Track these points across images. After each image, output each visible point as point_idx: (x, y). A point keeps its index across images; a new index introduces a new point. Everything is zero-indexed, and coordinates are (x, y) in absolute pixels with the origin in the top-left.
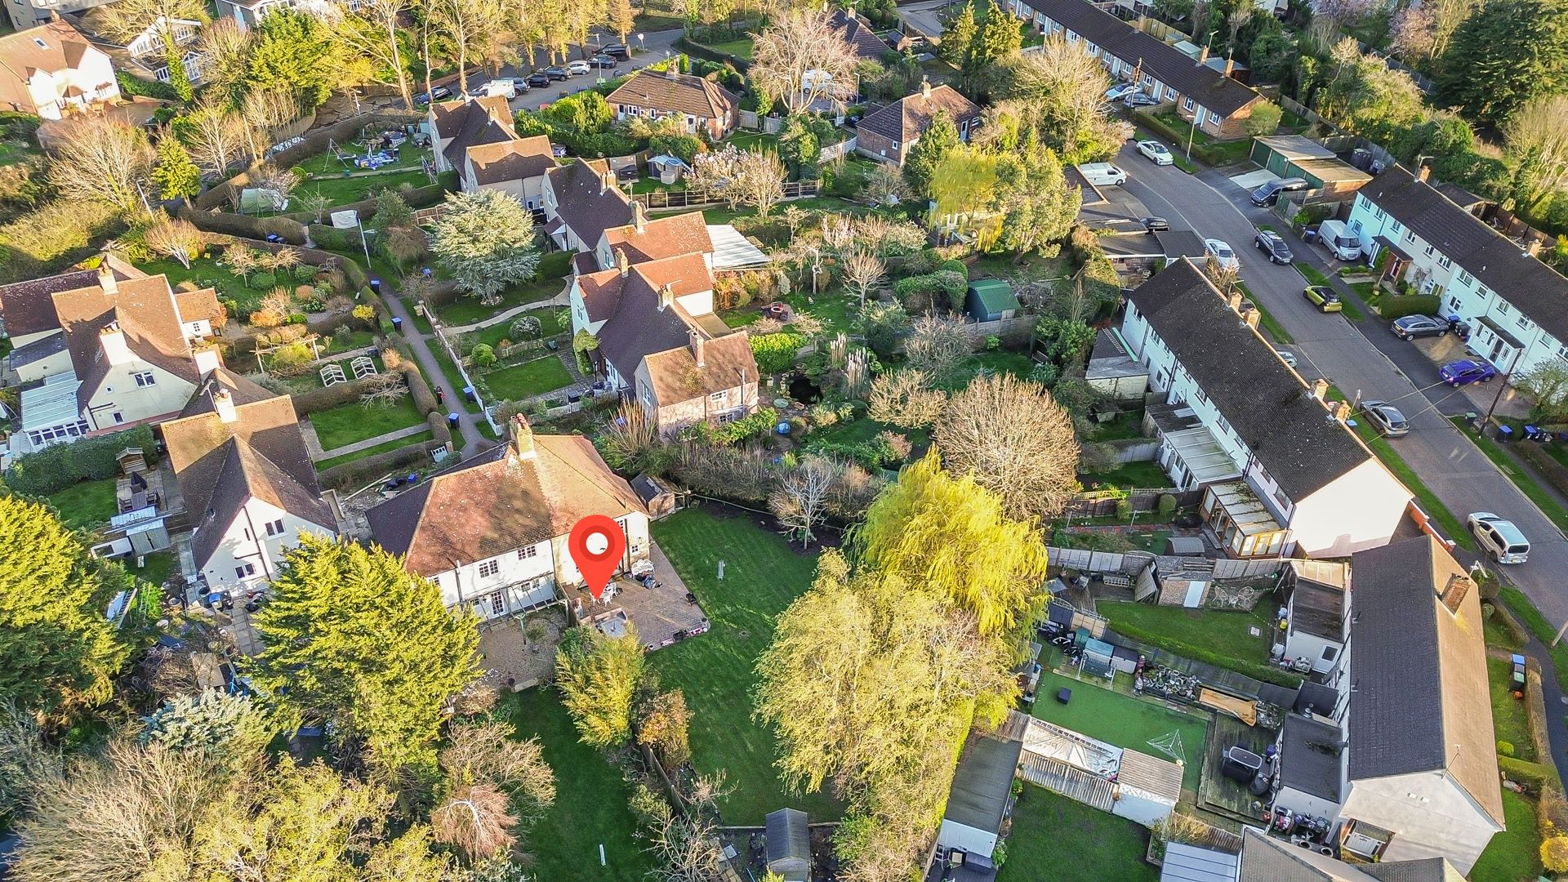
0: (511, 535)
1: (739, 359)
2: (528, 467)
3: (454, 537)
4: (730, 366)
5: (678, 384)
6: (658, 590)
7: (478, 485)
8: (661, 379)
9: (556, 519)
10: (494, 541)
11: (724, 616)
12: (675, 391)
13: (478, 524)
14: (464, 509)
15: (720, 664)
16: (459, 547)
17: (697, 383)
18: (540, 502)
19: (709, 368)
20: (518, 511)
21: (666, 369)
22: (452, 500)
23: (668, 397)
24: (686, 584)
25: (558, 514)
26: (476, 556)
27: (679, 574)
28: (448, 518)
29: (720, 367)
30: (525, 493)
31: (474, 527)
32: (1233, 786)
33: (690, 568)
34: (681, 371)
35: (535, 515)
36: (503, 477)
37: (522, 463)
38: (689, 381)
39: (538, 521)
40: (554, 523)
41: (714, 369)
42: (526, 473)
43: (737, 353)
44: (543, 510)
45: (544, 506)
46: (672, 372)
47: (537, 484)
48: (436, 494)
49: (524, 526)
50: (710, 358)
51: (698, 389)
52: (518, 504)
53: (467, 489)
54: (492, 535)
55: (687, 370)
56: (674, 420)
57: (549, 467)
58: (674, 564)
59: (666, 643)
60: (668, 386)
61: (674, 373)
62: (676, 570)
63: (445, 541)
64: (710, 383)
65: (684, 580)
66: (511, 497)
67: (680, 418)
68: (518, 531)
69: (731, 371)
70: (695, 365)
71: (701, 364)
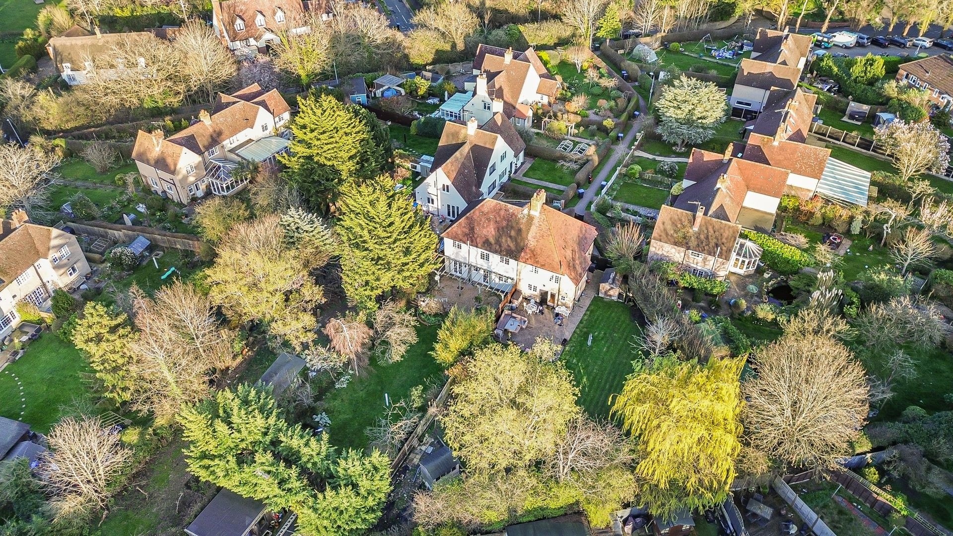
0: (500, 246)
3: (477, 229)
4: (715, 240)
5: (672, 232)
7: (502, 213)
8: (663, 223)
9: (525, 252)
10: (491, 244)
12: (667, 234)
13: (489, 231)
14: (489, 220)
16: (476, 236)
17: (685, 238)
18: (523, 239)
19: (699, 234)
20: (510, 237)
21: (671, 219)
22: (488, 213)
23: (660, 236)
25: (528, 251)
26: (479, 245)
27: (577, 328)
28: (481, 220)
29: (707, 238)
30: (519, 231)
33: (585, 330)
34: (679, 226)
35: (517, 244)
36: (516, 216)
37: (529, 215)
38: (680, 234)
39: (516, 247)
40: (523, 254)
41: (702, 237)
42: (527, 222)
43: (725, 235)
44: (522, 244)
45: (524, 243)
46: (673, 223)
47: (529, 230)
48: (483, 205)
49: (509, 246)
50: (704, 229)
51: (683, 242)
52: (513, 233)
53: (497, 211)
54: (492, 240)
55: (684, 227)
56: (660, 252)
57: (541, 224)
58: (581, 322)
60: (665, 230)
62: (578, 325)
63: (472, 229)
64: (693, 242)
65: (574, 332)
66: (512, 227)
67: (665, 254)
68: (504, 246)
69: (712, 244)
70: (691, 227)
71: (696, 228)
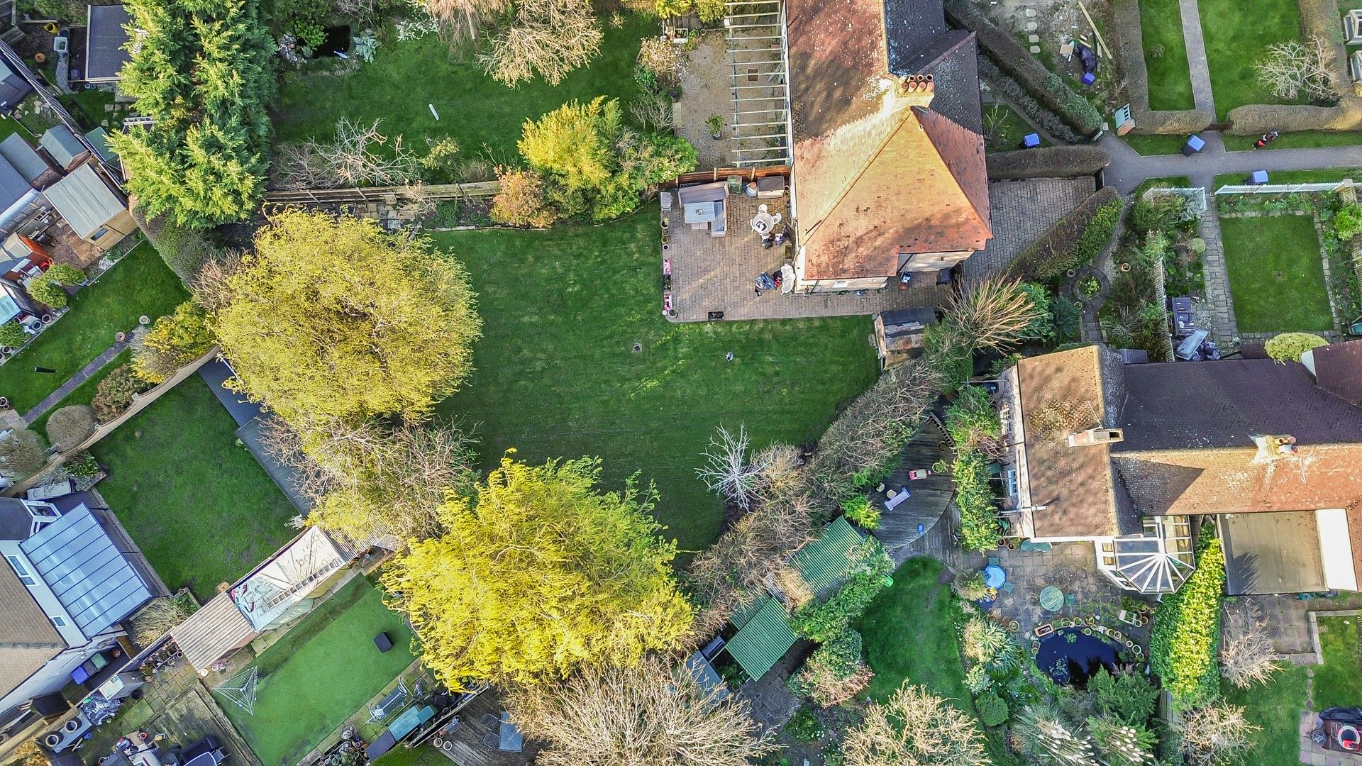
1: (1072, 512)
2: (874, 106)
3: (817, 21)
4: (1065, 492)
5: (1048, 396)
6: (751, 287)
7: (866, 41)
8: (1060, 369)
9: (812, 145)
10: (804, 68)
11: (676, 340)
12: (1039, 389)
14: (843, 27)
15: (608, 308)
16: (807, 28)
17: (1045, 428)
18: (834, 123)
19: (1066, 455)
20: (829, 95)
21: (1074, 380)
23: (1031, 377)
24: (745, 322)
25: (817, 147)
27: (765, 320)
28: (836, 12)
31: (823, 44)
32: (194, 734)
33: (768, 336)
34: (1067, 404)
35: (820, 119)
36: (870, 74)
37: (880, 96)
38: (1050, 414)
39: (815, 120)
40: (807, 143)
41: (1062, 463)
42: (867, 103)
43: (1084, 509)
45: (827, 129)
46: (1068, 390)
47: (853, 118)
49: (813, 103)
50: (1080, 458)
51: (1036, 428)
52: (837, 94)
53: (864, 28)
54: (811, 66)
57: (870, 133)
58: (784, 322)
59: (667, 266)
60: (1047, 379)
61: (1067, 392)
62: (775, 320)
63: (815, 11)
64: (1043, 450)
65: (753, 322)
66: (846, 84)
69: (1056, 490)
70: (1073, 430)
71: (1074, 440)
